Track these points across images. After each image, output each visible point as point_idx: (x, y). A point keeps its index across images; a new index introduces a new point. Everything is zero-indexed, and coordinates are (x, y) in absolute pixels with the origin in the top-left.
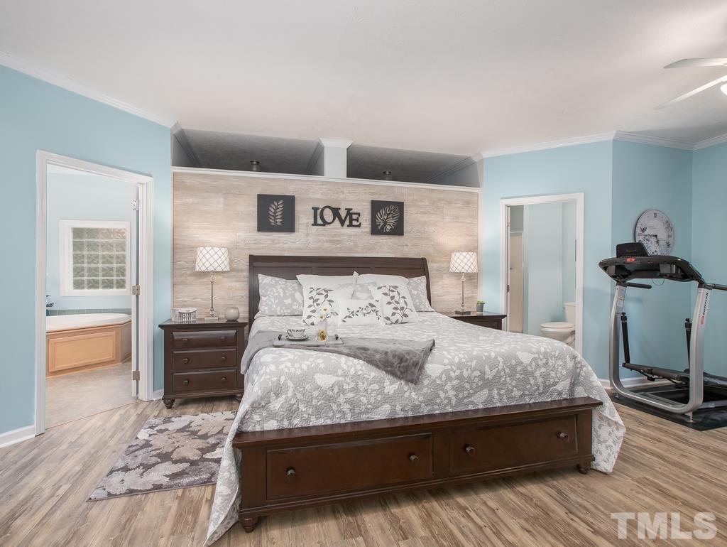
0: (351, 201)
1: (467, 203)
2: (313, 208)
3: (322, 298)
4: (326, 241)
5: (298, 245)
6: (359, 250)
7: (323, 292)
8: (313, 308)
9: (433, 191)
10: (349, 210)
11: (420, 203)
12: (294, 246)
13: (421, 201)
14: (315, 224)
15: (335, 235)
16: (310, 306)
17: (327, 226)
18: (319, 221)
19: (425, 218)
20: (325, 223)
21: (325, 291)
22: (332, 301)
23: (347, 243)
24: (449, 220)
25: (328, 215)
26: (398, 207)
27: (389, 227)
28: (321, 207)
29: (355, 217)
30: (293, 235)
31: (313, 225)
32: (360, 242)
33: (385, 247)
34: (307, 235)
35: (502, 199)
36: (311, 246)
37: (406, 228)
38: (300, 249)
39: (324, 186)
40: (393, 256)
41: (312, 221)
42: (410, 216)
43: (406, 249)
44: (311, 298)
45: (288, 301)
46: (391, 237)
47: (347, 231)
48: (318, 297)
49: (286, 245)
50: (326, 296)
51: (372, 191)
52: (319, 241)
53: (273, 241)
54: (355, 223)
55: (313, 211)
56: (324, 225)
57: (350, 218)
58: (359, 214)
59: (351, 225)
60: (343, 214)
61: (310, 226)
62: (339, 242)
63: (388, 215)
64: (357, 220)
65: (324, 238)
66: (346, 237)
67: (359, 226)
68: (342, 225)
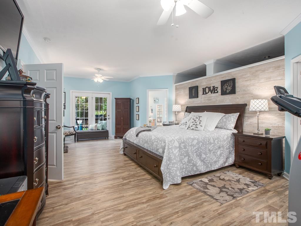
0: (215, 83)
1: (278, 67)
3: (197, 120)
4: (207, 100)
5: (199, 102)
6: (217, 102)
7: (198, 117)
8: (193, 123)
10: (214, 87)
11: (244, 76)
12: (198, 102)
13: (245, 75)
14: (203, 94)
15: (209, 97)
16: (193, 122)
17: (207, 94)
18: (205, 93)
19: (248, 83)
20: (206, 93)
21: (199, 117)
22: (201, 121)
23: (213, 100)
24: (263, 81)
25: (207, 90)
26: (233, 81)
27: (228, 91)
28: (205, 87)
30: (198, 98)
32: (218, 99)
33: (228, 100)
34: (201, 98)
36: (203, 102)
37: (237, 90)
38: (199, 103)
40: (231, 104)
41: (202, 93)
42: (239, 84)
43: (237, 100)
44: (193, 119)
46: (230, 95)
47: (213, 95)
48: (196, 119)
49: (196, 102)
50: (199, 119)
51: (222, 77)
54: (216, 91)
55: (203, 89)
56: (206, 94)
57: (214, 90)
58: (217, 88)
59: (214, 93)
60: (212, 88)
61: (202, 95)
62: (210, 100)
63: (227, 85)
64: (217, 90)
65: (206, 99)
66: (213, 98)
67: (217, 92)
68: (212, 93)
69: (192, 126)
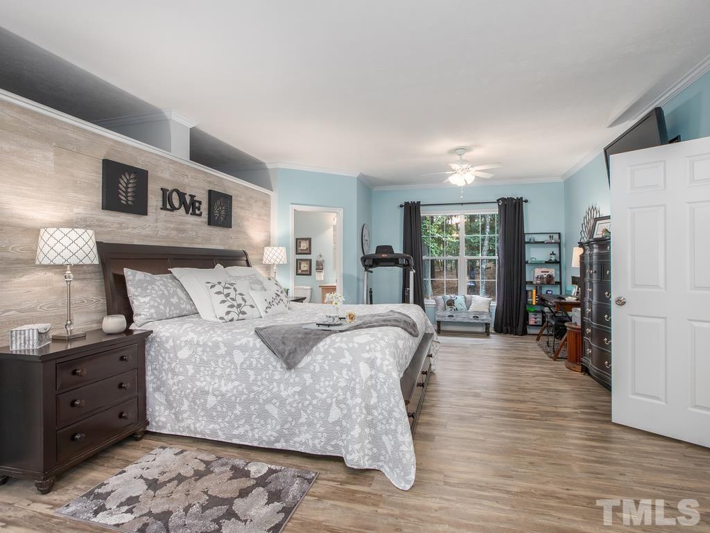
0: (193, 187)
2: (162, 189)
4: (173, 229)
5: (147, 231)
6: (199, 240)
7: (230, 285)
9: (247, 188)
10: (192, 197)
11: (240, 199)
12: (144, 232)
14: (164, 208)
15: (180, 222)
16: (224, 302)
17: (175, 213)
18: (168, 207)
19: (243, 213)
20: (173, 209)
23: (191, 232)
25: (176, 200)
26: (229, 200)
27: (222, 219)
28: (170, 189)
29: (197, 205)
30: (145, 218)
31: (161, 209)
32: (200, 232)
33: (218, 239)
34: (157, 220)
35: (292, 204)
36: (160, 233)
38: (147, 236)
39: (172, 166)
41: (160, 204)
43: (231, 241)
44: (218, 293)
45: (174, 300)
46: (223, 229)
47: (191, 219)
49: (136, 231)
51: (209, 179)
52: (167, 229)
53: (121, 224)
54: (197, 212)
55: (161, 192)
57: (192, 206)
58: (200, 202)
59: (194, 214)
61: (159, 210)
62: (183, 231)
63: (222, 206)
64: (199, 208)
65: (172, 226)
66: (189, 226)
67: (200, 215)
68: (187, 213)
69: (228, 313)
